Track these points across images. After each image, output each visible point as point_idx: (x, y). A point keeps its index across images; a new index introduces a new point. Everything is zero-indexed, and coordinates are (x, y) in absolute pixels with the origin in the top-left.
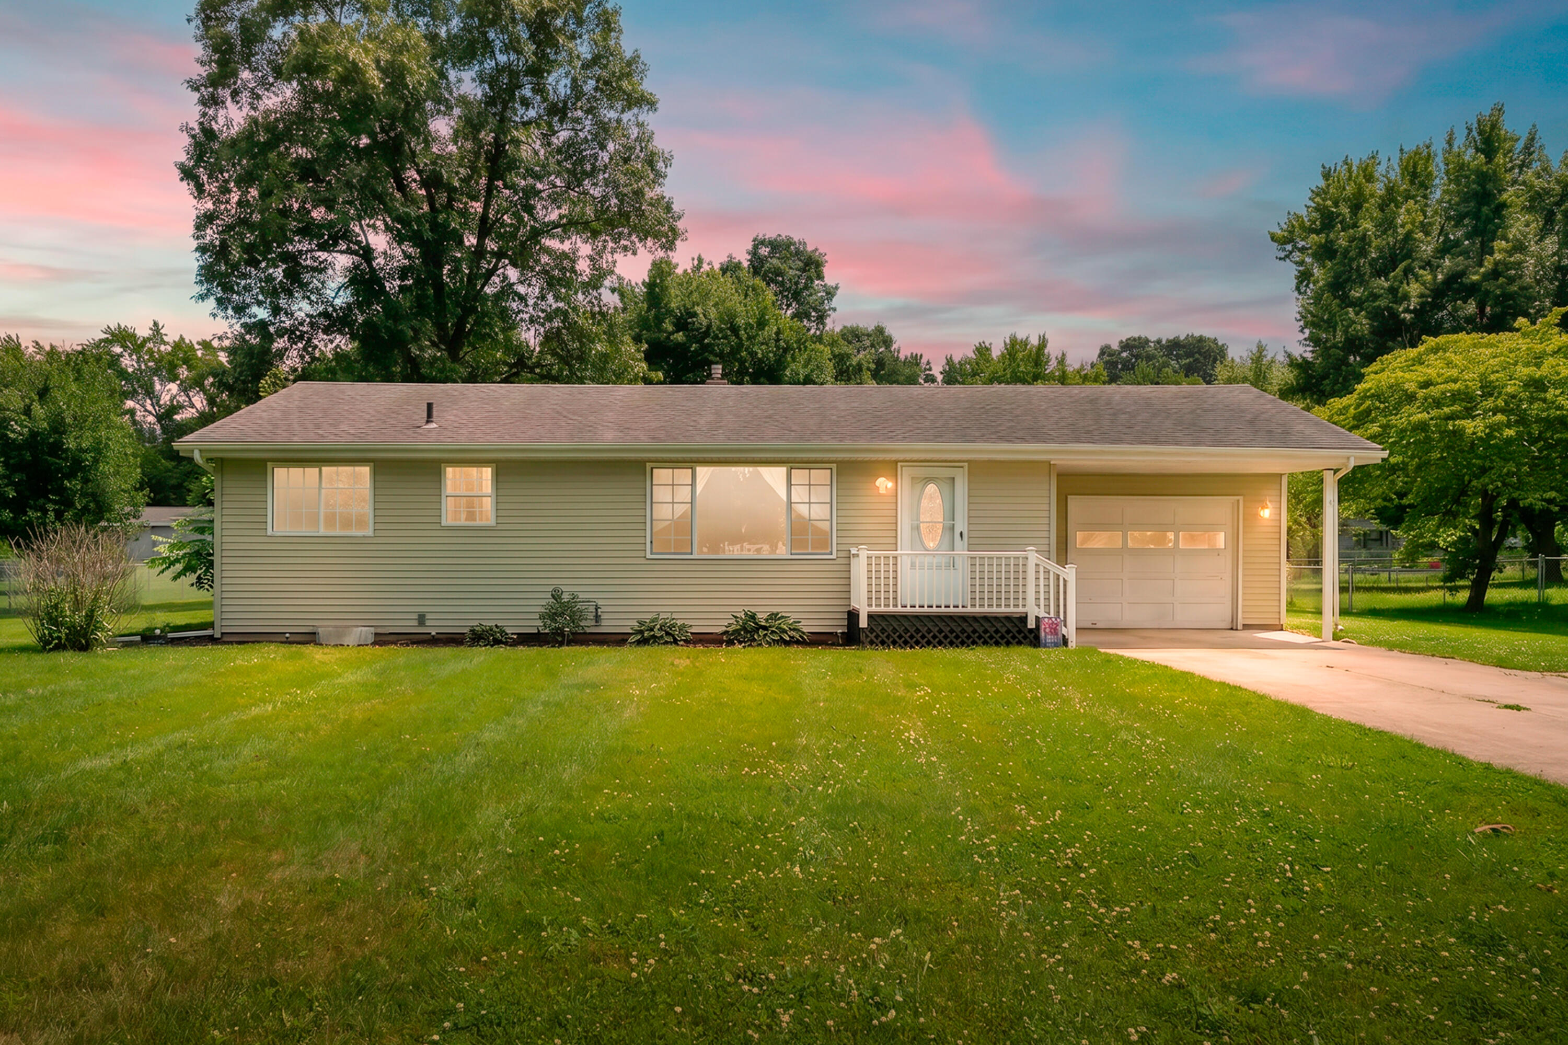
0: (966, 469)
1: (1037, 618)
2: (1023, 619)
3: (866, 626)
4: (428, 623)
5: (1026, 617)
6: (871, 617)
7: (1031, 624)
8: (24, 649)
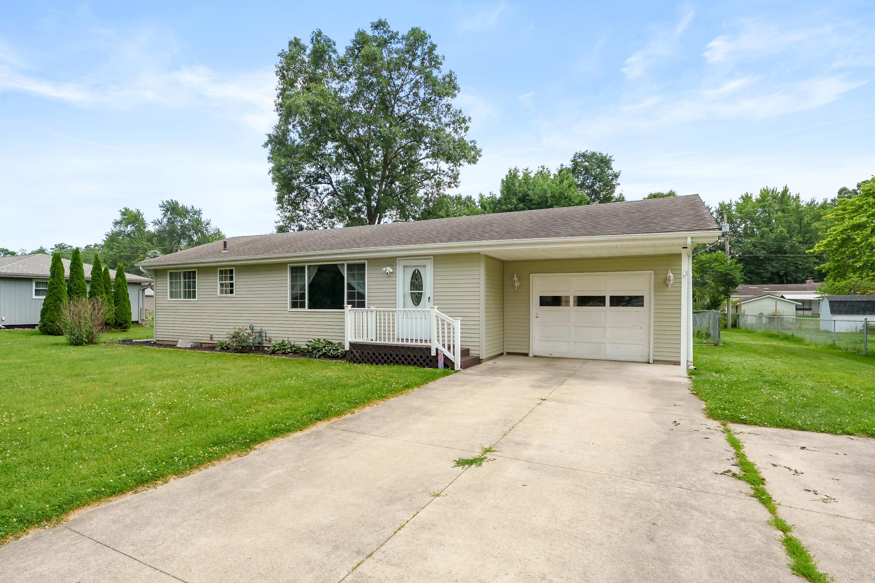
0: (432, 260)
1: (437, 349)
2: (429, 349)
3: (348, 349)
4: (214, 339)
5: (430, 349)
6: (351, 344)
7: (433, 353)
8: (63, 344)
